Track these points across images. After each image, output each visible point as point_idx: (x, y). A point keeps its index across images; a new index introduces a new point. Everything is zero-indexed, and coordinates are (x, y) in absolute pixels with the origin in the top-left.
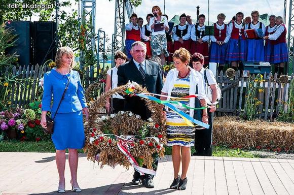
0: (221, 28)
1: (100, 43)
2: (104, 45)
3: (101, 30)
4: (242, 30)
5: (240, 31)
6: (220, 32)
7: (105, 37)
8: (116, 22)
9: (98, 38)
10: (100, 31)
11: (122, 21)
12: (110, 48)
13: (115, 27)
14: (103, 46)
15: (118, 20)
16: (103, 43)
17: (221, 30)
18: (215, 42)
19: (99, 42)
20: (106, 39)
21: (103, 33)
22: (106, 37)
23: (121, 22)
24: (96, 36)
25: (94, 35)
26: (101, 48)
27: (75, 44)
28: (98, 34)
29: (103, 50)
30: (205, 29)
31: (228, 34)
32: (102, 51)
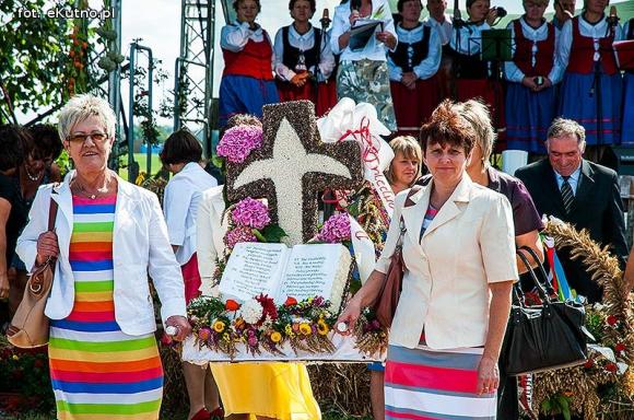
0: (536, 34)
1: (135, 88)
2: (149, 93)
3: (140, 43)
4: (601, 41)
5: (596, 46)
6: (535, 49)
7: (151, 68)
8: (184, 20)
9: (131, 71)
10: (138, 48)
11: (205, 15)
12: (168, 104)
13: (184, 36)
14: (146, 97)
15: (193, 12)
16: (146, 89)
17: (539, 43)
18: (518, 83)
19: (132, 84)
20: (155, 72)
21: (146, 52)
22: (158, 66)
23: (201, 19)
24: (125, 63)
25: (117, 60)
26: (140, 103)
27: (48, 93)
28: (131, 59)
29: (147, 112)
30: (483, 38)
31: (559, 56)
32: (145, 114)
